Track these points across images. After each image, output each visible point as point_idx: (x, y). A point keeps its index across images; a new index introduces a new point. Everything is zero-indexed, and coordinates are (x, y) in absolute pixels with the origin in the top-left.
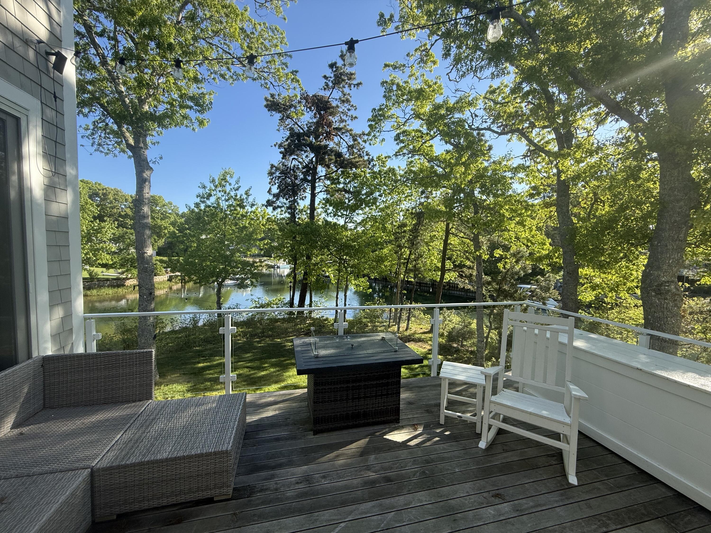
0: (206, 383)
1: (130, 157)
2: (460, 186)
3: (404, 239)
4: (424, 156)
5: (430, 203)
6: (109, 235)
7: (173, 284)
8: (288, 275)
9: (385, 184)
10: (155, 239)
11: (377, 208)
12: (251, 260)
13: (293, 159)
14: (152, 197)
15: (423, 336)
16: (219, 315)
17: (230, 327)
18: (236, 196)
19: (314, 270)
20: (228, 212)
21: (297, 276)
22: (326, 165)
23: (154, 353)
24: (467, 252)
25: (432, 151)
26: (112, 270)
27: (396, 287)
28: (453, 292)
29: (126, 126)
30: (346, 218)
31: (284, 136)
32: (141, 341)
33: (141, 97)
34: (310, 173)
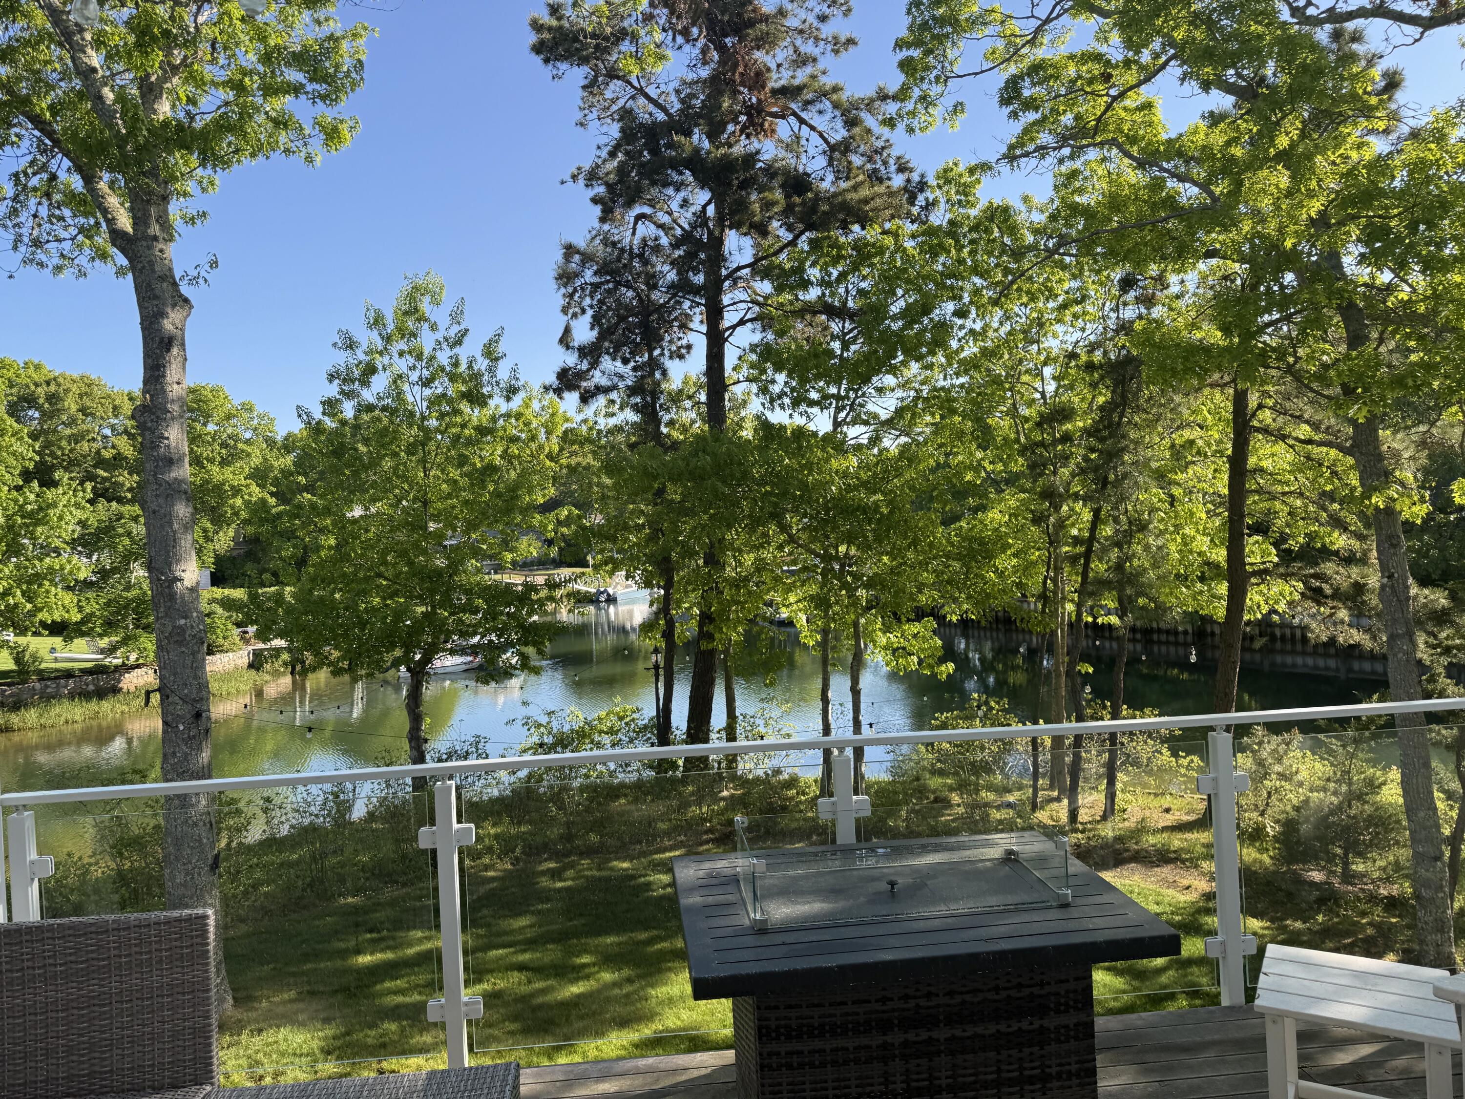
0: (386, 1025)
1: (120, 272)
2: (1276, 245)
3: (1065, 466)
4: (1120, 147)
5: (1159, 323)
6: (70, 529)
7: (267, 677)
8: (647, 627)
9: (976, 270)
10: (205, 531)
11: (949, 358)
12: (517, 579)
13: (640, 217)
14: (192, 391)
15: (1177, 841)
16: (420, 783)
17: (455, 826)
18: (456, 364)
19: (737, 603)
20: (433, 423)
21: (677, 630)
22: (752, 226)
23: (211, 922)
24: (1331, 497)
25: (1150, 124)
26: (80, 643)
27: (1051, 650)
28: (1289, 660)
29: (106, 176)
30: (838, 410)
31: (604, 140)
32: (173, 878)
33: (148, 76)
34: (702, 262)
